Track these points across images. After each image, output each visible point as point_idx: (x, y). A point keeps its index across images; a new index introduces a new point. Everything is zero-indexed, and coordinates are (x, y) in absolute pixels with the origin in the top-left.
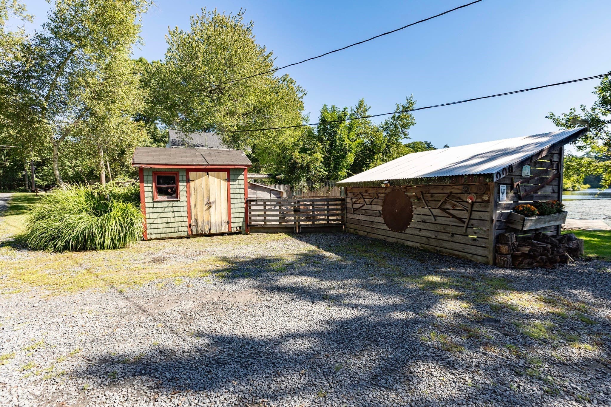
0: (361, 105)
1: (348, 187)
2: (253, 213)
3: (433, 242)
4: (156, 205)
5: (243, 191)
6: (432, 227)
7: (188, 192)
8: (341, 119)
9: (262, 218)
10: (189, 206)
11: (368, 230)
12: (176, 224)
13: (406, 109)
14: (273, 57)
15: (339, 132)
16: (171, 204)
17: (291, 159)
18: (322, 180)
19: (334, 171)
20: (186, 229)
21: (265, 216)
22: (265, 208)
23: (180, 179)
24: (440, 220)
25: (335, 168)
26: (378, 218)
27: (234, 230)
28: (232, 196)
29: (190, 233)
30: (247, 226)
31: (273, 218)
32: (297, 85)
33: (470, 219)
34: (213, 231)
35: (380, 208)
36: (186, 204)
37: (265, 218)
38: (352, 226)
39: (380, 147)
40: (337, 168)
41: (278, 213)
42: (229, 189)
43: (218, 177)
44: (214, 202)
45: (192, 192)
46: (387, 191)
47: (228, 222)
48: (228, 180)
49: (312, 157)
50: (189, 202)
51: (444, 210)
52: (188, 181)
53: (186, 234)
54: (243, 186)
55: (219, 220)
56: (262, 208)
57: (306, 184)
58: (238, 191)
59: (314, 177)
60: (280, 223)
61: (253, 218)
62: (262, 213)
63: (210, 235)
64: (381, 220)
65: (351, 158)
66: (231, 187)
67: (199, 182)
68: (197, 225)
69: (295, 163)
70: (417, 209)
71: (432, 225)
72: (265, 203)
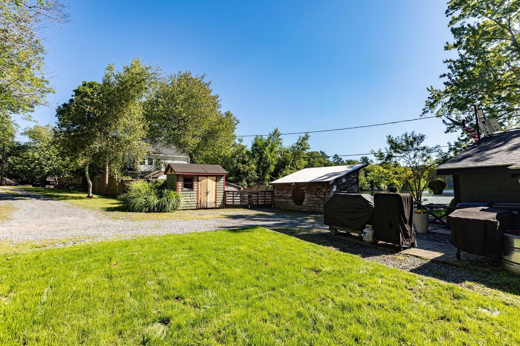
0: (276, 131)
1: (275, 185)
2: (227, 198)
3: (313, 208)
4: (183, 193)
5: (222, 187)
6: (312, 202)
7: (198, 186)
8: (266, 144)
9: (232, 201)
10: (198, 194)
11: (286, 206)
12: (191, 203)
13: (304, 139)
14: (219, 99)
15: (265, 152)
16: (189, 192)
17: (237, 167)
18: (255, 181)
19: (262, 176)
20: (196, 205)
21: (233, 199)
22: (233, 195)
23: (195, 180)
24: (315, 199)
25: (263, 174)
26: (290, 200)
27: (217, 206)
28: (218, 189)
29: (197, 207)
30: (224, 204)
31: (237, 201)
32: (233, 116)
33: (324, 198)
34: (208, 207)
35: (291, 195)
36: (196, 192)
37: (233, 200)
38: (277, 205)
39: (289, 162)
40: (264, 174)
41: (239, 198)
42: (216, 185)
43: (212, 179)
44: (209, 192)
45: (199, 186)
46: (294, 187)
47: (215, 202)
48: (216, 181)
49: (250, 167)
50: (198, 191)
51: (316, 195)
52: (198, 181)
53: (195, 208)
54: (223, 184)
55: (211, 201)
56: (232, 195)
57: (246, 183)
58: (220, 186)
59: (250, 179)
60: (241, 203)
61: (227, 200)
62: (232, 198)
63: (207, 208)
64: (291, 200)
65: (272, 168)
66: (218, 184)
67: (203, 181)
68: (201, 203)
69: (239, 170)
70: (307, 195)
71: (312, 201)
72: (233, 193)
